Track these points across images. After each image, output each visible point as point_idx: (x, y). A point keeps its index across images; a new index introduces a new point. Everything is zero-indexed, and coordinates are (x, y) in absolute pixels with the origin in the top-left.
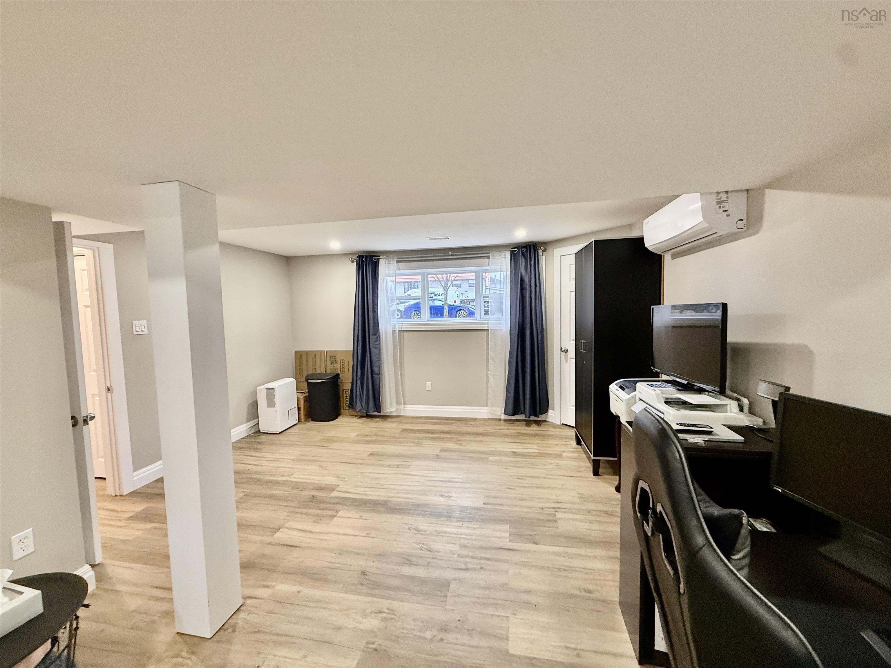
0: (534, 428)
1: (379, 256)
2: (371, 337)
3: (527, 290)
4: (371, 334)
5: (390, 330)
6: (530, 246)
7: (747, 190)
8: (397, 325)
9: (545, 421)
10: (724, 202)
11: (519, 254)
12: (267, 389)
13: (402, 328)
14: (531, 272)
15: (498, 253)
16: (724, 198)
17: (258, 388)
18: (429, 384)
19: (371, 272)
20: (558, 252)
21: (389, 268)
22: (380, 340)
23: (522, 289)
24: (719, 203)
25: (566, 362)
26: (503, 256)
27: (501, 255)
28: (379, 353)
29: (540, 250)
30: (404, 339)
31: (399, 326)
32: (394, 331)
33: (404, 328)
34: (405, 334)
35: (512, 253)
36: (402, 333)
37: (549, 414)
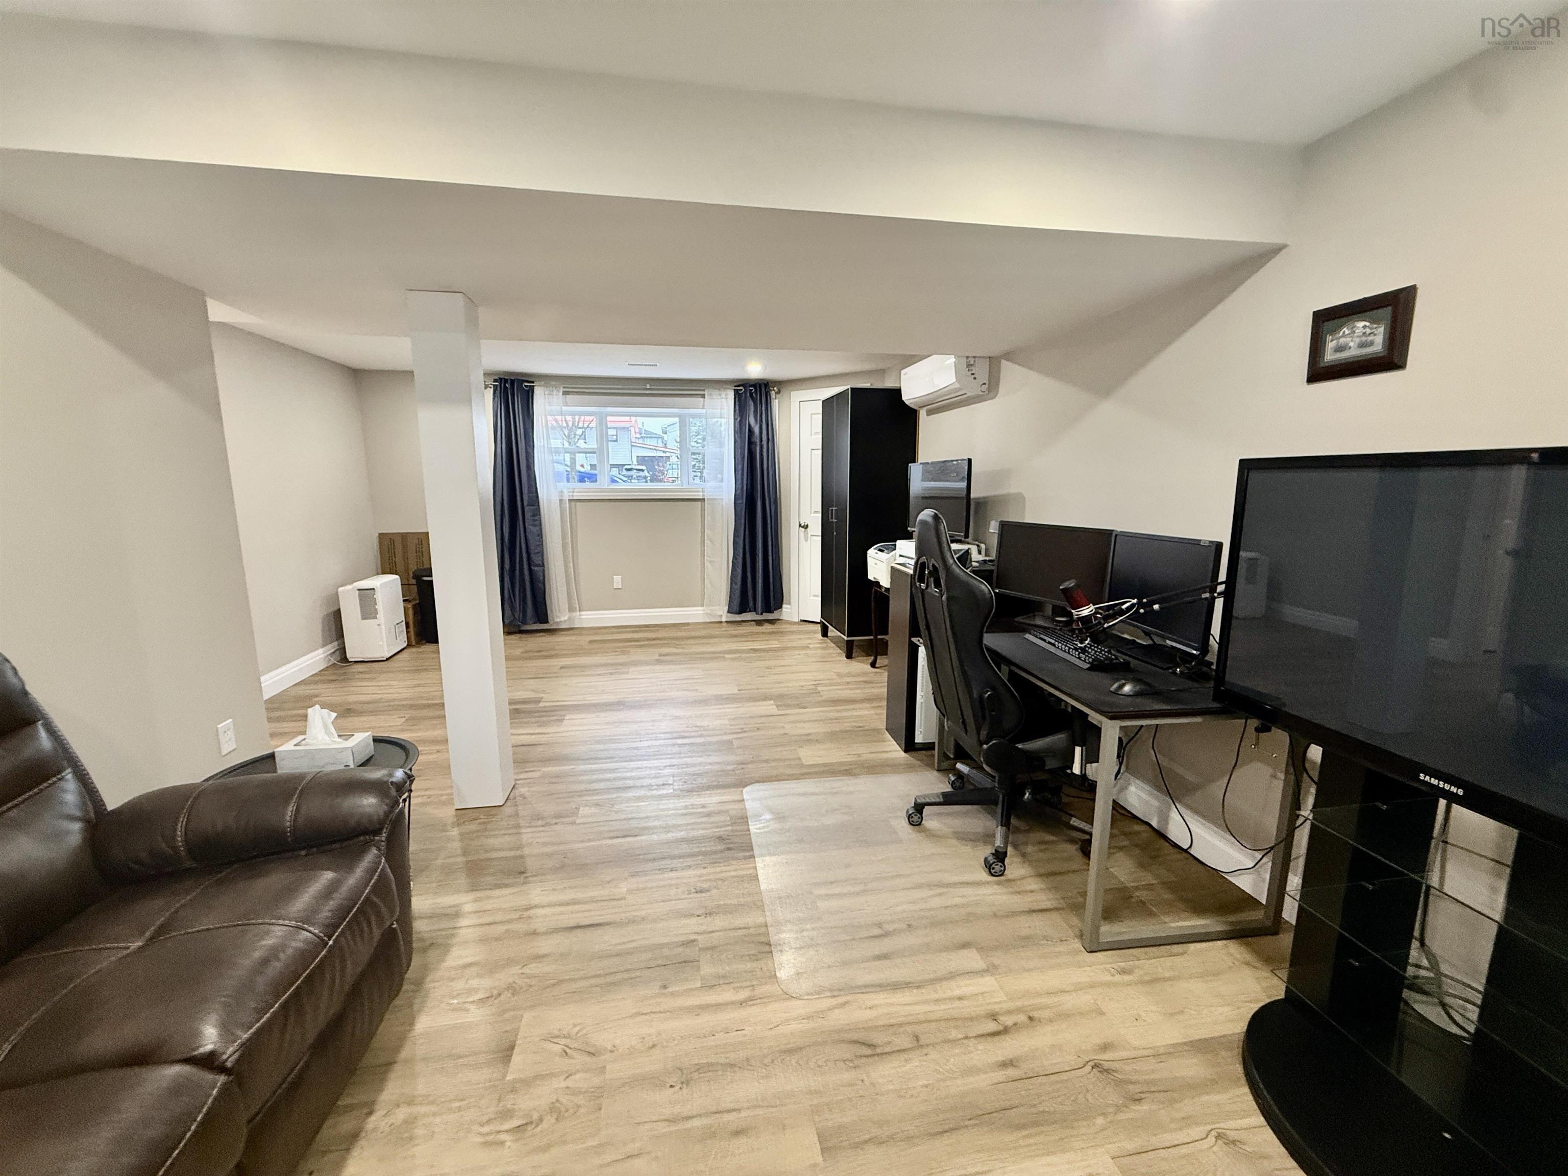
0: (767, 627)
1: (533, 382)
2: (526, 509)
3: (756, 444)
4: (525, 503)
5: (555, 498)
6: (760, 385)
7: (990, 358)
8: (565, 491)
9: (779, 620)
10: (972, 365)
11: (746, 395)
12: (359, 590)
13: (573, 496)
14: (761, 421)
15: (717, 392)
16: (972, 362)
17: (340, 589)
18: (617, 579)
19: (522, 406)
20: (797, 396)
21: (549, 402)
22: (540, 515)
23: (751, 443)
24: (969, 365)
25: (806, 541)
26: (723, 396)
27: (720, 395)
28: (540, 535)
29: (773, 392)
30: (576, 514)
31: (569, 492)
32: (561, 501)
33: (577, 496)
34: (578, 504)
35: (736, 392)
36: (573, 503)
37: (784, 610)
